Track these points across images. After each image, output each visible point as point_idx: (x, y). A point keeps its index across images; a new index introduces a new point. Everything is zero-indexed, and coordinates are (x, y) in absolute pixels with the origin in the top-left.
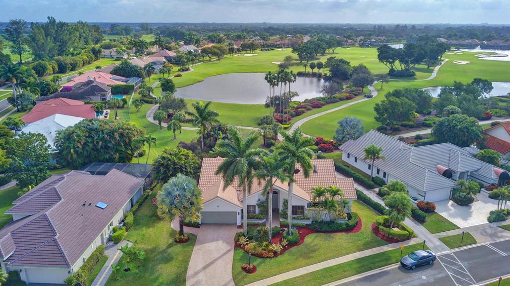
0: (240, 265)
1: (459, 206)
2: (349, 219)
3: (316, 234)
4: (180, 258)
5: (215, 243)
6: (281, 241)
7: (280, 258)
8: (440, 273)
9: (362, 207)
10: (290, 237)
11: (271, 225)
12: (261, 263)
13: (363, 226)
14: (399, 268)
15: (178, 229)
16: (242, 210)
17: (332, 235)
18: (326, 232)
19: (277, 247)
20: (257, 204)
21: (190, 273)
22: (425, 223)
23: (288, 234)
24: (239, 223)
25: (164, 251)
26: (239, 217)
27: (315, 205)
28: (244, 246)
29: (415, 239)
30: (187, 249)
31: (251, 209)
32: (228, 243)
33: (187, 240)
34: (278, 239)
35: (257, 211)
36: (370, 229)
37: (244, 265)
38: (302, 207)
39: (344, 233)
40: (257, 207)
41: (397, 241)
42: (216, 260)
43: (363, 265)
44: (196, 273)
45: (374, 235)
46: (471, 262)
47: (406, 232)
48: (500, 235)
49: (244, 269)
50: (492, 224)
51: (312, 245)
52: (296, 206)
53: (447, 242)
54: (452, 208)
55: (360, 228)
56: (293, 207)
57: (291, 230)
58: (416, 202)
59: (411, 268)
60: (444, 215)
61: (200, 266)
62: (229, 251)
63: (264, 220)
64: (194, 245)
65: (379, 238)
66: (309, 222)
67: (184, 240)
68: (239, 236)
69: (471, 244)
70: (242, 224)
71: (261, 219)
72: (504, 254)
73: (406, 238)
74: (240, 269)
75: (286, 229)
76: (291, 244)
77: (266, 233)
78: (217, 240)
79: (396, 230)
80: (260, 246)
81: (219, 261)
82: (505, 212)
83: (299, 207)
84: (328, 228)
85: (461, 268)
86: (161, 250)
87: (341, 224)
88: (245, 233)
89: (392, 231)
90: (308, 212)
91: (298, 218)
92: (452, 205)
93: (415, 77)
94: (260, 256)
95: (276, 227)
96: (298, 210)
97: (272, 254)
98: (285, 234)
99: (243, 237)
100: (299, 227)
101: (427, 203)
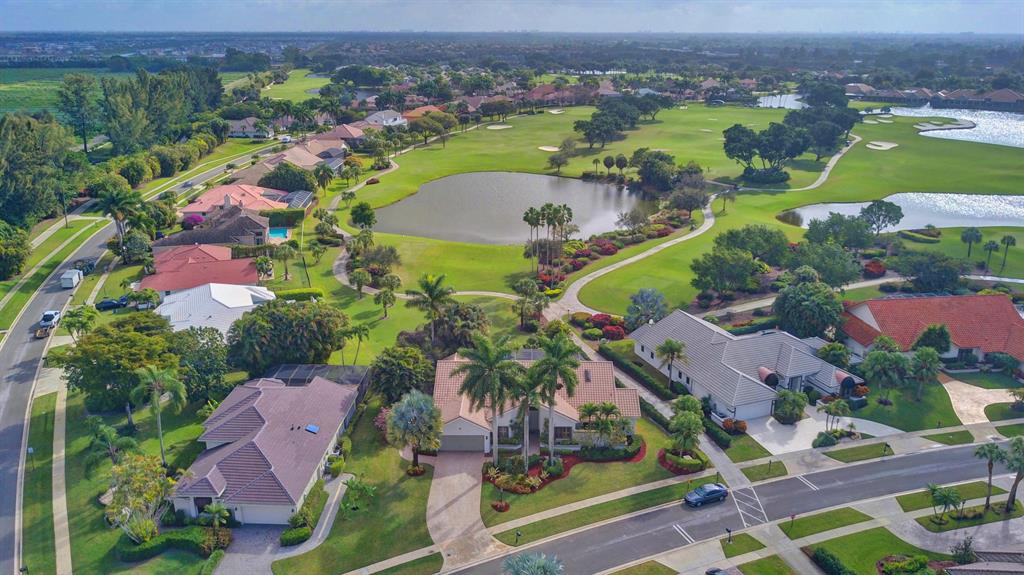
0: (489, 503)
1: (781, 426)
2: (630, 444)
3: (585, 463)
4: (416, 495)
5: (457, 476)
6: (540, 473)
7: (538, 494)
8: (729, 510)
9: (649, 426)
10: (552, 468)
11: (528, 452)
12: (515, 500)
13: (647, 453)
14: (682, 505)
15: (411, 459)
16: (491, 434)
17: (607, 465)
18: (598, 461)
19: (534, 481)
20: (511, 426)
21: (430, 513)
22: (728, 450)
23: (549, 464)
24: (487, 450)
25: (395, 487)
26: (487, 442)
27: (585, 425)
28: (494, 480)
29: (711, 469)
30: (423, 484)
31: (503, 431)
32: (474, 476)
33: (423, 473)
34: (537, 471)
35: (510, 434)
36: (655, 456)
37: (495, 503)
38: (569, 429)
39: (621, 463)
40: (510, 429)
41: (687, 473)
42: (460, 496)
43: (639, 502)
44: (438, 513)
45: (659, 465)
46: (771, 498)
47: (699, 462)
48: (820, 464)
49: (495, 507)
50: (815, 450)
51: (579, 477)
52: (561, 428)
53: (750, 474)
54: (770, 428)
55: (643, 456)
56: (556, 428)
57: (553, 458)
58: (723, 420)
59: (696, 505)
60: (756, 437)
61: (442, 504)
62: (476, 485)
63: (520, 446)
64: (431, 479)
65: (665, 469)
66: (578, 448)
67: (419, 472)
68: (487, 467)
69: (780, 475)
70: (492, 451)
71: (515, 444)
72: (814, 488)
73: (699, 468)
74: (490, 507)
75: (547, 457)
76: (553, 477)
77: (521, 463)
78: (460, 472)
79: (687, 458)
80: (514, 480)
81: (464, 498)
82: (837, 434)
83: (564, 428)
84: (601, 456)
85: (757, 505)
86: (392, 484)
87: (619, 450)
88: (496, 464)
89: (681, 460)
90: (577, 435)
91: (563, 443)
92: (771, 424)
93: (788, 182)
94: (514, 491)
95: (534, 455)
96: (562, 433)
97: (528, 489)
98: (545, 463)
99: (492, 468)
100: (564, 455)
101: (737, 422)
